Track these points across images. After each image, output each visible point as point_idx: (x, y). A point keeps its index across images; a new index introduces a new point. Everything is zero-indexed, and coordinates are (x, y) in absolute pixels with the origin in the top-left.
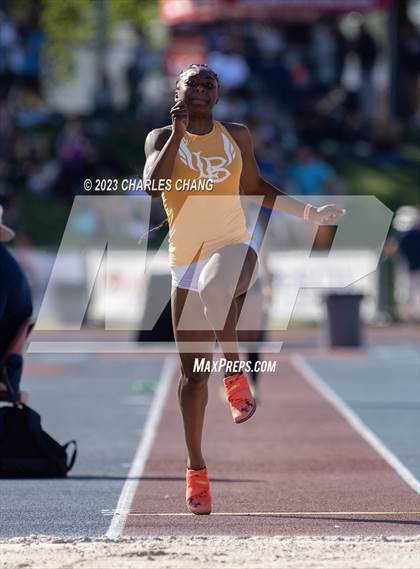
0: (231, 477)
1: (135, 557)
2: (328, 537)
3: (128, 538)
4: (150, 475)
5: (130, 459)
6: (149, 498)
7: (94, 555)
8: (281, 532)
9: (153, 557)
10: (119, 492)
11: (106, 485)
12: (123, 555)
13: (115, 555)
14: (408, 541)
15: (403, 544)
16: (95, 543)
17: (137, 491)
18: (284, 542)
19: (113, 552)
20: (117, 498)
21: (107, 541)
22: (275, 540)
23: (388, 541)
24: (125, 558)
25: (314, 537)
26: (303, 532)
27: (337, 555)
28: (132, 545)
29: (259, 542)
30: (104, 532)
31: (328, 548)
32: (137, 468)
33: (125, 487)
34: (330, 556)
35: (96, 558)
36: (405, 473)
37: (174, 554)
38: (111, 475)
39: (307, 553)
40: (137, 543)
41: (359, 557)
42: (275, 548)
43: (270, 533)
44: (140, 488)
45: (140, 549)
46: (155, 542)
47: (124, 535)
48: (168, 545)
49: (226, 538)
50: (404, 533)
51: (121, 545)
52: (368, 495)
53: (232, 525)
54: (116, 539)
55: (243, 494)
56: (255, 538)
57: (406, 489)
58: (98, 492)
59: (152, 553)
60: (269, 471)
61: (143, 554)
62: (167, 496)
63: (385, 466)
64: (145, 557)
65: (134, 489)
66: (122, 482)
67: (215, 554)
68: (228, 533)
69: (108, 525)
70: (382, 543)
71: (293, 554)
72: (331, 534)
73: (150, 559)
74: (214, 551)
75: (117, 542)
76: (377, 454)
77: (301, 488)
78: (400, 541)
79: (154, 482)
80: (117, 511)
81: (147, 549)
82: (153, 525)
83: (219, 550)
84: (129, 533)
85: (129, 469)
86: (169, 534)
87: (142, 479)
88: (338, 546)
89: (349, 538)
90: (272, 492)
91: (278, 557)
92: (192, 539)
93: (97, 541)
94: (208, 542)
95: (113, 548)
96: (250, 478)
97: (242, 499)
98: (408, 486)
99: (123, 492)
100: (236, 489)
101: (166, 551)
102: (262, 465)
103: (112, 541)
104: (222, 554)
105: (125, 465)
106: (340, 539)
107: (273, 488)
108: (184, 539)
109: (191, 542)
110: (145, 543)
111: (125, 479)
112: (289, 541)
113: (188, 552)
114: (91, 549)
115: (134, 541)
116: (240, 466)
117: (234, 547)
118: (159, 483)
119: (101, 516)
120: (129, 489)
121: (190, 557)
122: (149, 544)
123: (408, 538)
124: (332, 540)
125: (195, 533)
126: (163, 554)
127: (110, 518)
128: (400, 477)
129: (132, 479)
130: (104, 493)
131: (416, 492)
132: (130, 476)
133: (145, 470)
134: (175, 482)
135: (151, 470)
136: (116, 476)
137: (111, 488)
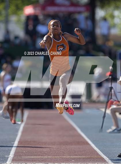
0: (43, 147)
4: (19, 146)
5: (14, 141)
6: (19, 152)
10: (11, 150)
11: (7, 148)
20: (10, 152)
26: (63, 162)
30: (6, 162)
32: (16, 144)
38: (8, 146)
44: (16, 149)
47: (11, 163)
52: (82, 152)
53: (43, 160)
60: (54, 145)
62: (24, 152)
63: (87, 143)
66: (11, 148)
68: (42, 163)
69: (7, 160)
72: (71, 163)
77: (63, 150)
80: (10, 156)
84: (13, 162)
85: (14, 144)
87: (17, 147)
96: (49, 147)
97: (46, 152)
98: (93, 149)
100: (45, 150)
102: (52, 143)
105: (13, 143)
107: (55, 150)
111: (12, 147)
116: (45, 143)
118: (22, 148)
119: (5, 157)
120: (13, 150)
127: (8, 158)
128: (92, 147)
130: (6, 151)
131: (96, 151)
132: (14, 146)
133: (18, 144)
134: (27, 148)
135: (20, 144)
136: (10, 146)
137: (8, 149)
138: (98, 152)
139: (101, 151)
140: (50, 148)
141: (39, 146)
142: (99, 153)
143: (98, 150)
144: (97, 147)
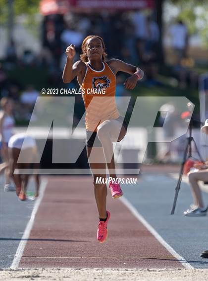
0: (73, 239)
1: (25, 279)
2: (120, 269)
3: (21, 269)
4: (32, 238)
5: (23, 230)
6: (32, 249)
7: (4, 277)
8: (97, 267)
9: (33, 278)
10: (17, 246)
11: (10, 243)
12: (18, 277)
13: (15, 277)
14: (160, 271)
15: (157, 272)
16: (5, 271)
17: (26, 246)
18: (98, 271)
19: (13, 276)
20: (16, 249)
21: (11, 270)
22: (94, 270)
23: (150, 271)
24: (20, 279)
25: (114, 269)
26: (108, 266)
27: (124, 278)
28: (23, 272)
29: (86, 271)
30: (9, 266)
31: (120, 274)
32: (26, 234)
33: (20, 244)
34: (121, 278)
35: (5, 279)
36: (159, 238)
37: (44, 277)
38: (13, 238)
39: (110, 277)
40: (26, 271)
41: (135, 279)
42: (94, 274)
43: (92, 267)
44: (27, 244)
45: (27, 274)
46: (35, 271)
47: (19, 267)
48: (41, 272)
49: (70, 269)
50: (158, 267)
51: (18, 272)
52: (140, 249)
53: (72, 263)
54: (15, 269)
55: (78, 247)
56: (84, 269)
57: (159, 246)
58: (6, 246)
59: (33, 276)
60: (92, 236)
61: (28, 277)
62: (41, 248)
63: (149, 234)
64: (30, 279)
65: (24, 245)
66: (19, 241)
67: (64, 277)
68: (71, 267)
69: (11, 263)
70: (147, 272)
71: (103, 277)
72: (122, 268)
73: (32, 279)
74: (64, 276)
75: (16, 271)
76: (145, 228)
77: (107, 245)
78: (156, 271)
79: (34, 241)
80: (16, 255)
81: (30, 274)
82: (34, 262)
83: (66, 275)
84: (22, 266)
85: (23, 234)
86: (41, 267)
87: (29, 240)
88: (125, 273)
89: (131, 269)
90: (93, 247)
91: (95, 278)
92: (53, 269)
93: (6, 270)
94: (60, 271)
95: (14, 274)
96: (82, 240)
97: (78, 249)
98: (160, 243)
99: (19, 246)
100: (75, 245)
101: (40, 275)
102: (88, 233)
103: (14, 270)
104: (68, 277)
105: (20, 233)
106: (126, 270)
107: (94, 245)
108: (49, 269)
109: (52, 271)
110: (30, 271)
111: (20, 240)
112: (101, 271)
113: (50, 275)
114: (3, 274)
115: (24, 270)
116: (77, 234)
117: (73, 274)
118: (37, 242)
119: (8, 258)
120: (22, 245)
121: (52, 278)
122: (32, 272)
123: (160, 270)
124: (122, 271)
125: (54, 267)
126: (39, 277)
127: (13, 259)
128: (156, 239)
129: (23, 240)
130: (10, 247)
131: (164, 247)
132: (23, 238)
133: (30, 235)
134: (45, 242)
135: (33, 235)
136: (16, 238)
137: (14, 244)
138: (167, 249)
139: (172, 247)
140: (86, 241)
141: (65, 239)
142: (170, 251)
143: (168, 245)
144: (165, 240)
